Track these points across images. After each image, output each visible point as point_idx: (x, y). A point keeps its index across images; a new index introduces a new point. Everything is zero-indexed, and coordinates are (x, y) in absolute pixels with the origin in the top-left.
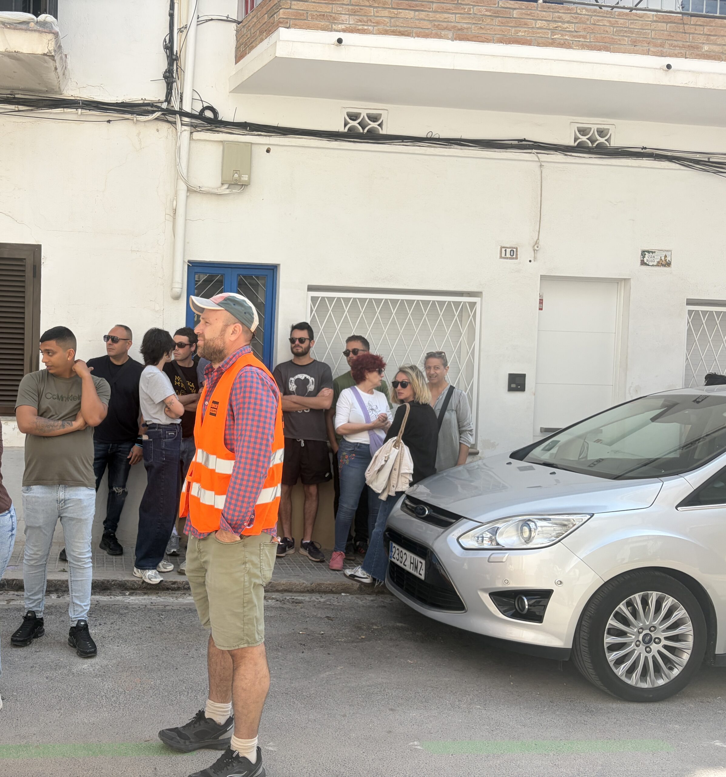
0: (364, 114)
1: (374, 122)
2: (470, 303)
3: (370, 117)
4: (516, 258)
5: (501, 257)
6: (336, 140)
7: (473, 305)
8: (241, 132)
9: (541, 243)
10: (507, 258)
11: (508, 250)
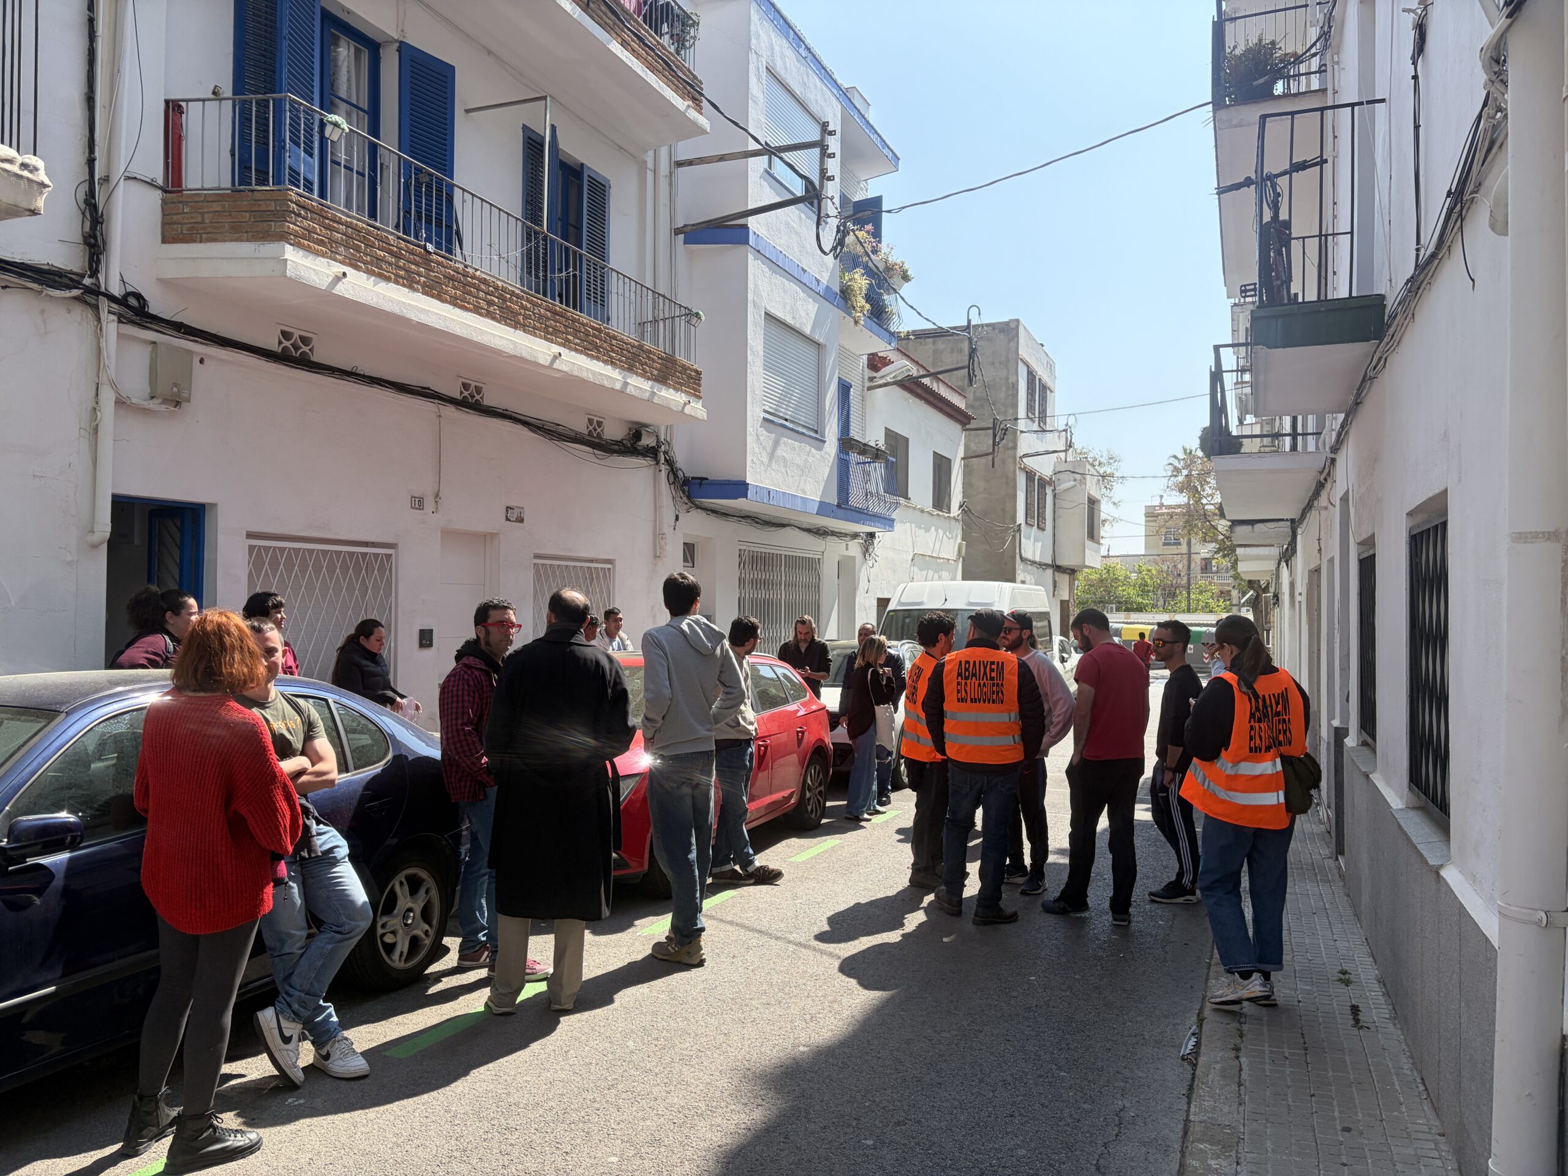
0: (297, 334)
1: (306, 345)
2: (386, 555)
3: (303, 339)
4: (423, 509)
5: (412, 507)
6: (275, 362)
7: (389, 556)
8: (174, 333)
9: (441, 494)
10: (416, 509)
11: (417, 500)
